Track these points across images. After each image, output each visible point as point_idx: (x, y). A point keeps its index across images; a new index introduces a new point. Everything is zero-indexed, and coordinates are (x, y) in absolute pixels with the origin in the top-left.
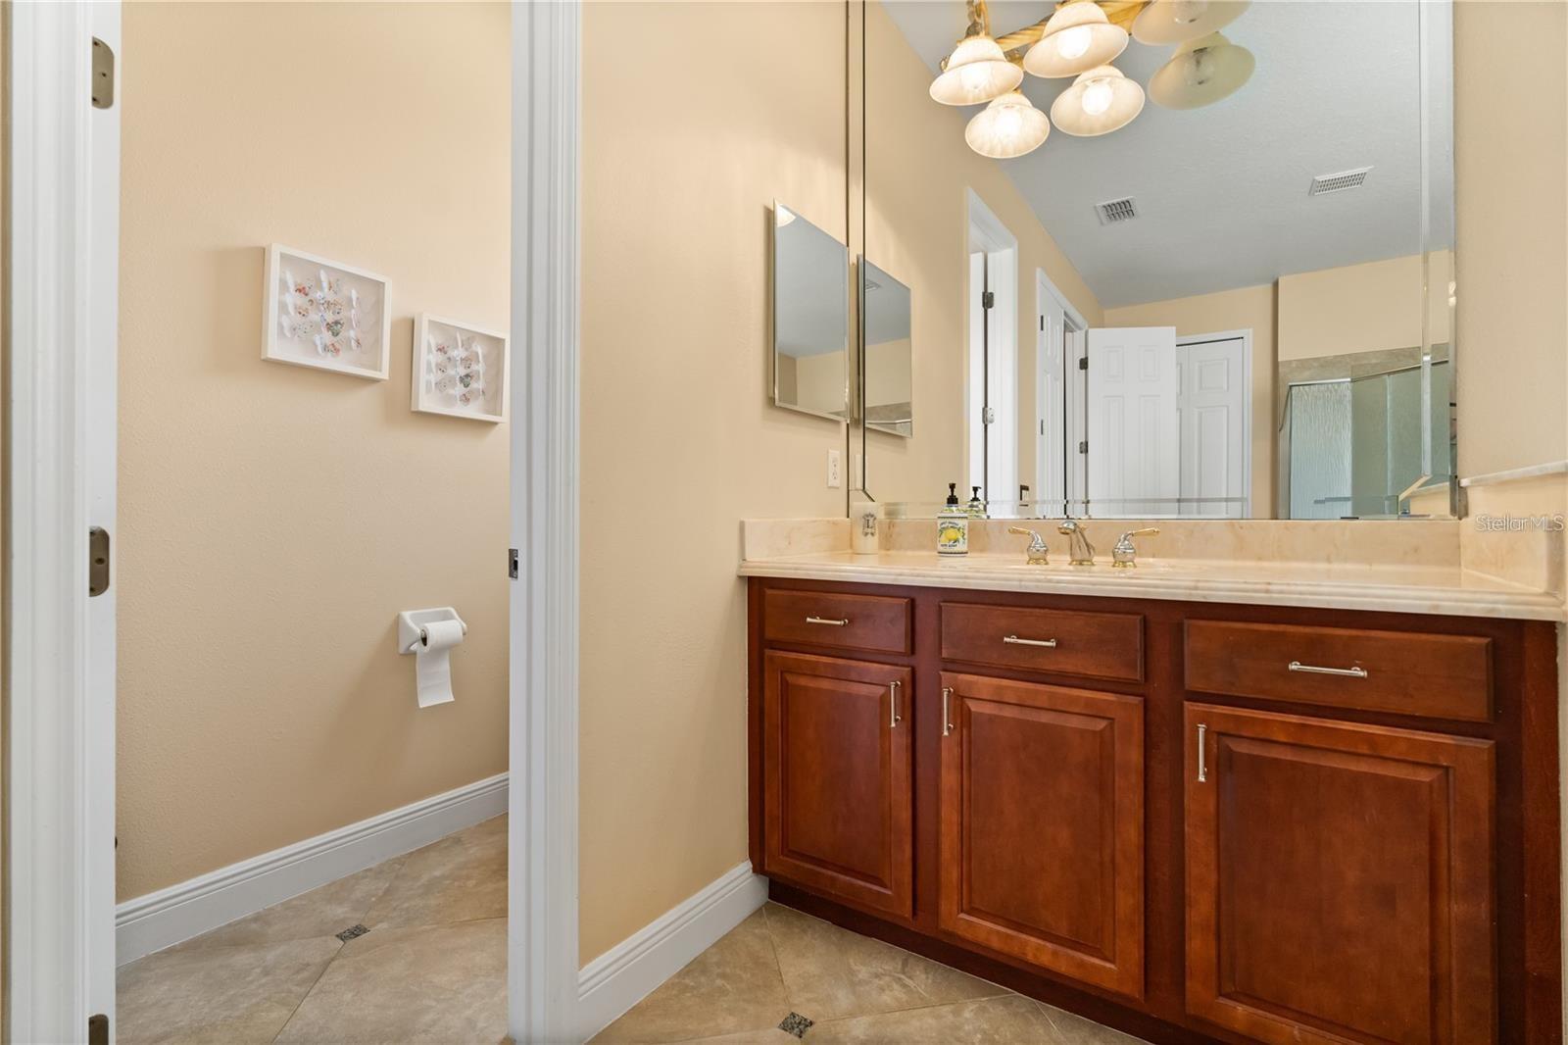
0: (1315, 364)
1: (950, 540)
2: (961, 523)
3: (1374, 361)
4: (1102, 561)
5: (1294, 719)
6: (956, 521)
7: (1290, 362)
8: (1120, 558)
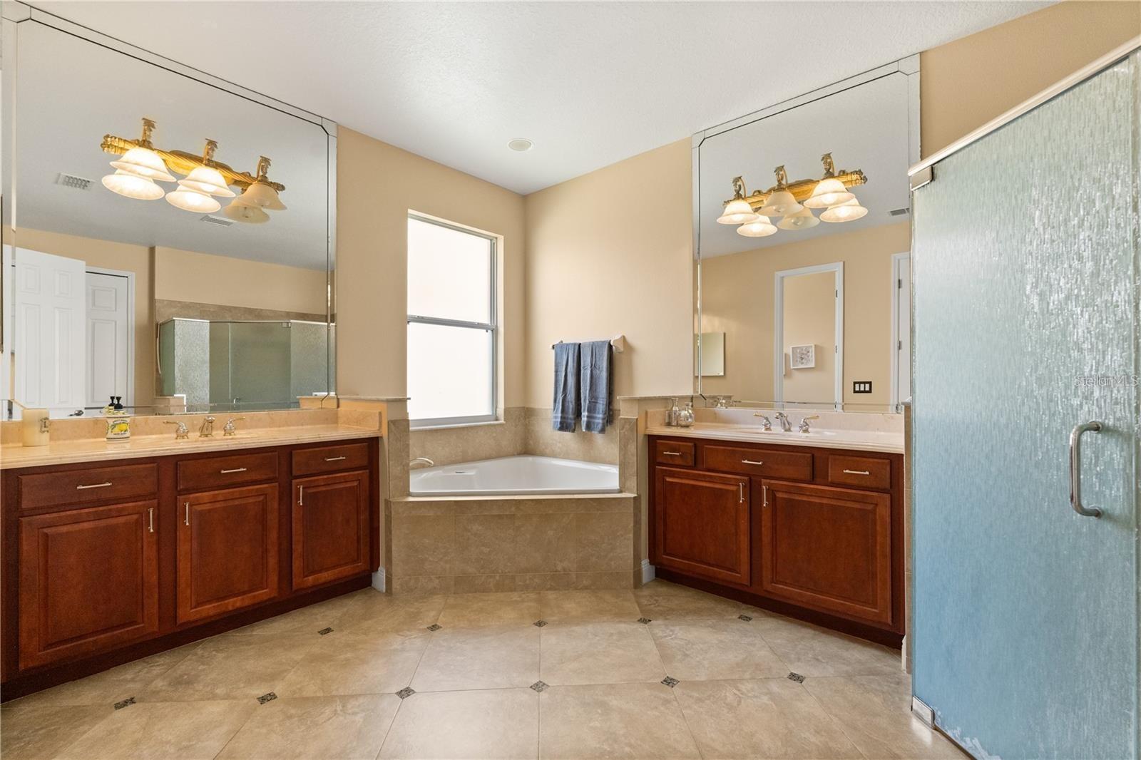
0: (179, 305)
1: (122, 431)
2: (128, 420)
3: (212, 310)
4: (218, 434)
5: (325, 477)
6: (124, 419)
7: (163, 300)
8: (228, 431)
